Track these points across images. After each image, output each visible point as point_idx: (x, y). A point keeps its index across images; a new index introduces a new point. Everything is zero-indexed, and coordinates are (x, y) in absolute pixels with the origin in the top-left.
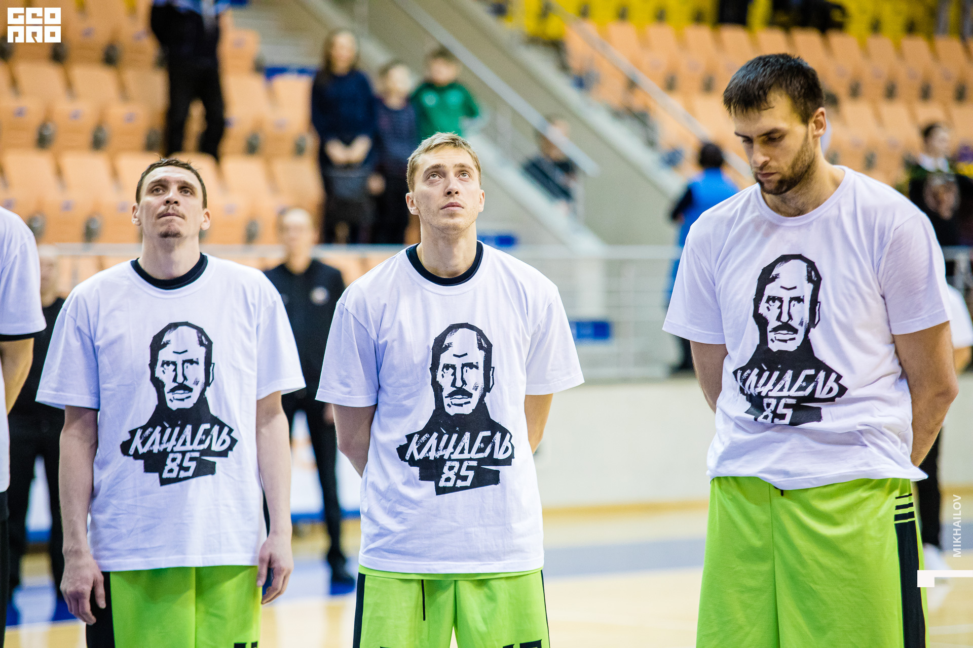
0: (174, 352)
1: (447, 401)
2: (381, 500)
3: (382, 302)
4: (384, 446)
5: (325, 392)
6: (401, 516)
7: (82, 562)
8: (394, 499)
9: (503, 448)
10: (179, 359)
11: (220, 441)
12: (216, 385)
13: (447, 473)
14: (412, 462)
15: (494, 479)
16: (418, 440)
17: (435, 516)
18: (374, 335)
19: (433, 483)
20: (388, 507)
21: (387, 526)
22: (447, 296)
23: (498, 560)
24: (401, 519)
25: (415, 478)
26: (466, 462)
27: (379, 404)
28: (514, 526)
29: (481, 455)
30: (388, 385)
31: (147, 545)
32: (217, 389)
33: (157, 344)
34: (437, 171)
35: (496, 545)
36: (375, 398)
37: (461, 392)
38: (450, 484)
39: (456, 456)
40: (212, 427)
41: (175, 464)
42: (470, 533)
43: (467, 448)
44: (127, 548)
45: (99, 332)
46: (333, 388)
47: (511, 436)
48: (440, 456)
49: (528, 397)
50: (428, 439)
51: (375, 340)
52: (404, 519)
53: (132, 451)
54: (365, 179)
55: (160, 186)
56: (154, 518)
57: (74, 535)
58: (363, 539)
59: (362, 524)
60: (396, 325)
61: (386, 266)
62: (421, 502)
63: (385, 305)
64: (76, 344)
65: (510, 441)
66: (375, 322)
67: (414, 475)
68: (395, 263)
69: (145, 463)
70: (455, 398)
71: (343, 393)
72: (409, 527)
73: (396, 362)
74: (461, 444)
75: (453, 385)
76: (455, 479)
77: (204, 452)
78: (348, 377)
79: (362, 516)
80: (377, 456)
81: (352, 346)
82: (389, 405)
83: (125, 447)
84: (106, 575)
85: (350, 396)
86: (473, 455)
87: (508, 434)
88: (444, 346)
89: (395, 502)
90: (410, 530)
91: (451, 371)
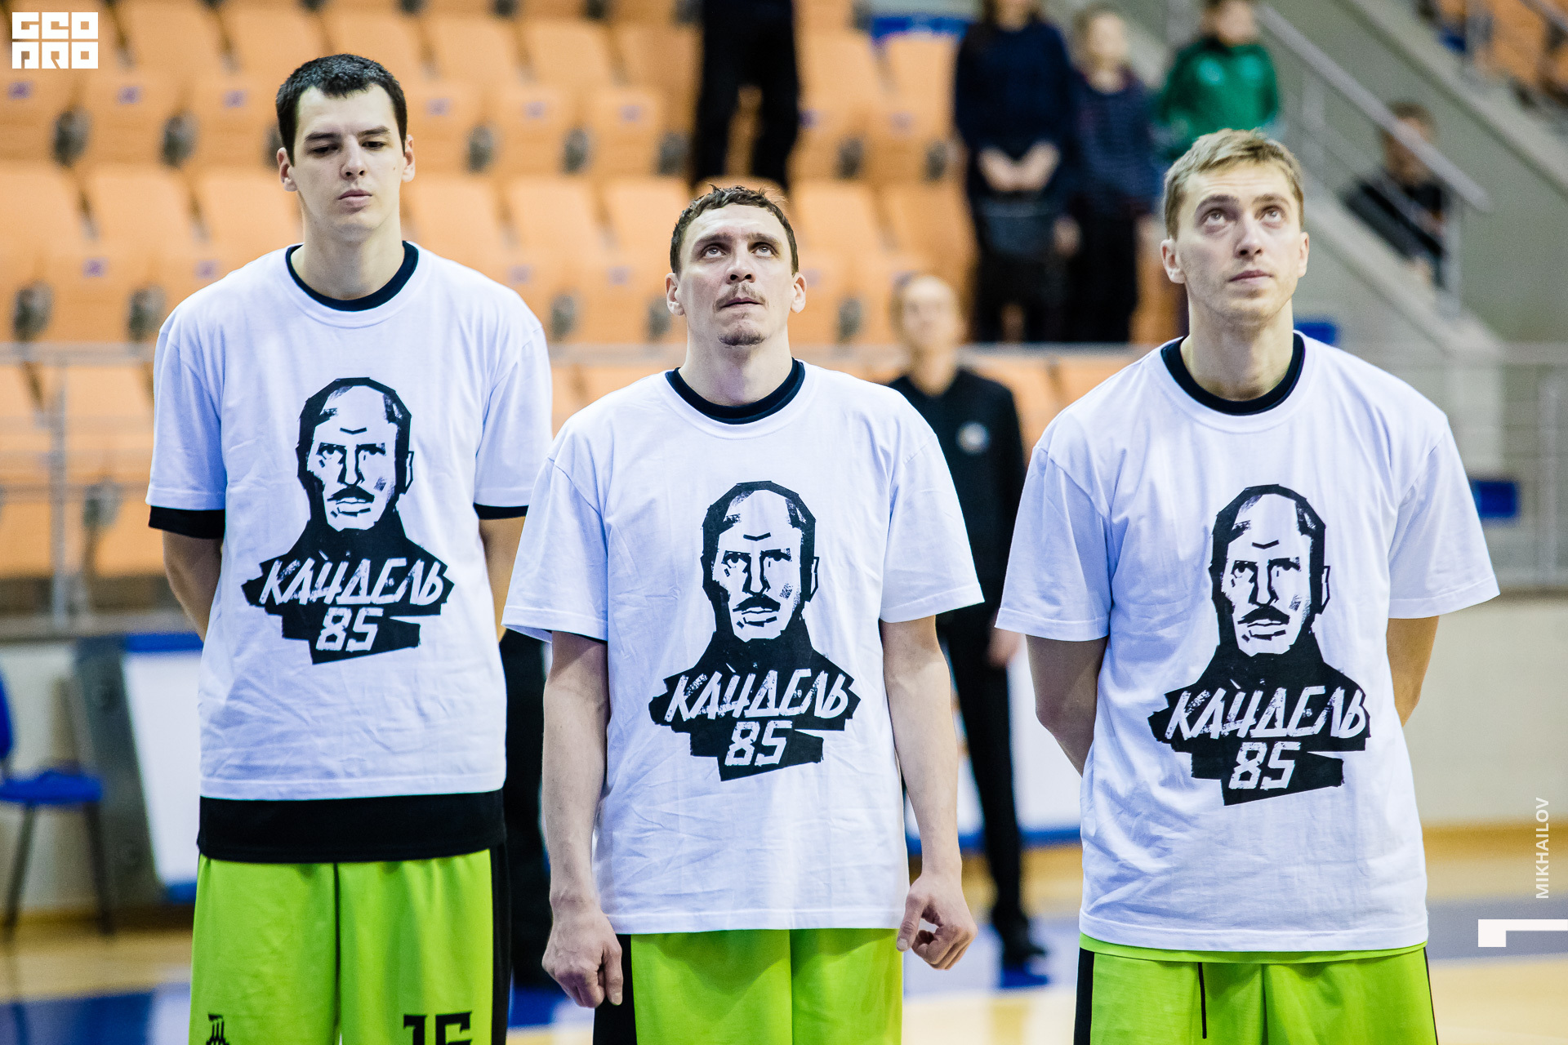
0: (746, 537)
1: (1241, 630)
2: (1121, 813)
3: (1119, 446)
4: (1122, 712)
5: (1013, 614)
6: (1158, 843)
7: (582, 919)
8: (1145, 813)
9: (1349, 719)
10: (755, 550)
11: (831, 700)
12: (821, 598)
13: (1243, 764)
14: (1179, 743)
15: (1333, 775)
16: (1189, 702)
17: (1222, 843)
18: (1103, 508)
19: (1218, 783)
20: (1133, 827)
21: (1131, 862)
22: (1239, 433)
23: (1342, 928)
24: (1159, 850)
25: (1184, 773)
26: (1280, 743)
27: (1114, 637)
28: (1372, 863)
29: (1306, 731)
30: (1129, 601)
31: (697, 889)
32: (824, 606)
33: (717, 521)
34: (1221, 208)
35: (1339, 900)
36: (1105, 623)
37: (1268, 612)
38: (1251, 784)
39: (1261, 731)
40: (815, 674)
41: (748, 740)
42: (1289, 877)
43: (1280, 716)
44: (662, 892)
45: (612, 501)
46: (1026, 606)
47: (1364, 696)
48: (1231, 732)
49: (1393, 623)
50: (1207, 701)
51: (1106, 517)
52: (1166, 849)
53: (669, 716)
54: (1045, 223)
55: (718, 245)
56: (710, 838)
57: (569, 870)
58: (1086, 887)
59: (1085, 858)
60: (1145, 488)
61: (1123, 382)
62: (1195, 817)
63: (1124, 452)
64: (569, 523)
65: (1361, 704)
66: (1106, 483)
67: (1181, 768)
68: (1140, 377)
69: (692, 738)
70: (1256, 624)
71: (1045, 615)
72: (1175, 865)
73: (1144, 557)
74: (1270, 710)
75: (1253, 599)
76: (1258, 775)
77: (799, 721)
78: (1055, 585)
79: (1085, 844)
80: (1112, 732)
81: (1063, 528)
82: (1131, 637)
83: (658, 708)
84: (625, 940)
85: (1061, 622)
86: (1292, 730)
87: (1358, 692)
88: (1234, 527)
89: (1147, 818)
90: (1177, 869)
91: (1248, 573)
